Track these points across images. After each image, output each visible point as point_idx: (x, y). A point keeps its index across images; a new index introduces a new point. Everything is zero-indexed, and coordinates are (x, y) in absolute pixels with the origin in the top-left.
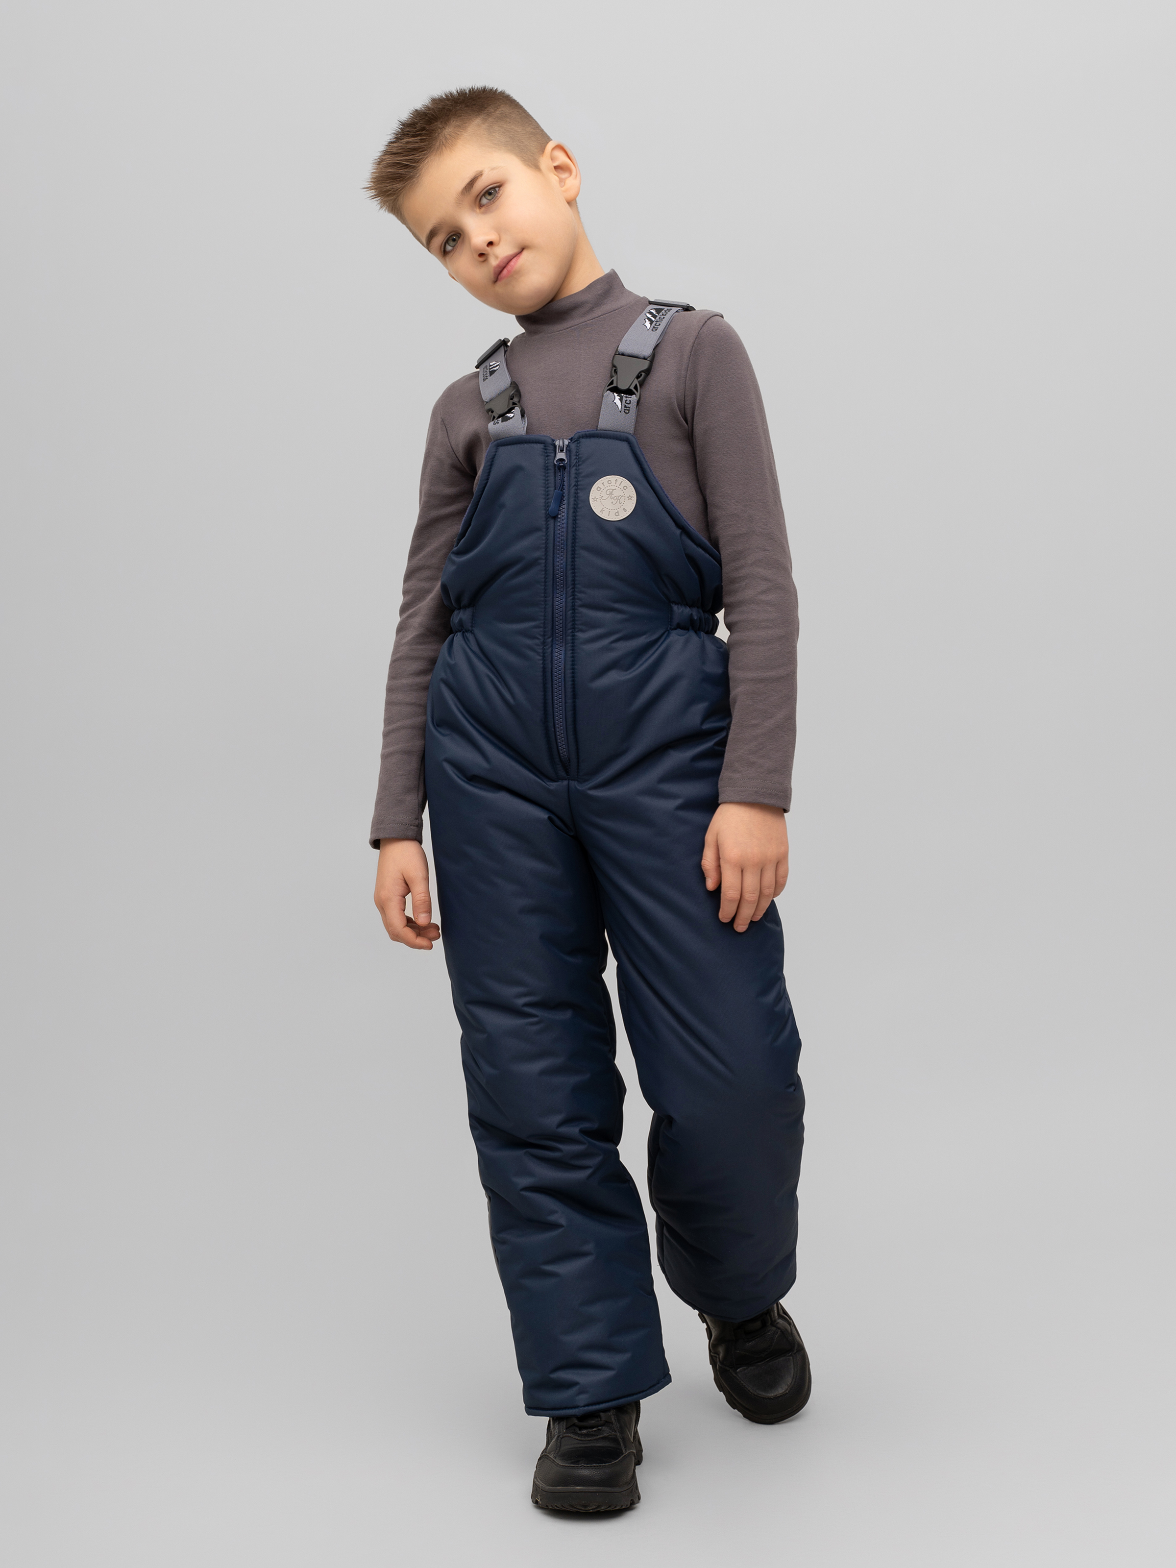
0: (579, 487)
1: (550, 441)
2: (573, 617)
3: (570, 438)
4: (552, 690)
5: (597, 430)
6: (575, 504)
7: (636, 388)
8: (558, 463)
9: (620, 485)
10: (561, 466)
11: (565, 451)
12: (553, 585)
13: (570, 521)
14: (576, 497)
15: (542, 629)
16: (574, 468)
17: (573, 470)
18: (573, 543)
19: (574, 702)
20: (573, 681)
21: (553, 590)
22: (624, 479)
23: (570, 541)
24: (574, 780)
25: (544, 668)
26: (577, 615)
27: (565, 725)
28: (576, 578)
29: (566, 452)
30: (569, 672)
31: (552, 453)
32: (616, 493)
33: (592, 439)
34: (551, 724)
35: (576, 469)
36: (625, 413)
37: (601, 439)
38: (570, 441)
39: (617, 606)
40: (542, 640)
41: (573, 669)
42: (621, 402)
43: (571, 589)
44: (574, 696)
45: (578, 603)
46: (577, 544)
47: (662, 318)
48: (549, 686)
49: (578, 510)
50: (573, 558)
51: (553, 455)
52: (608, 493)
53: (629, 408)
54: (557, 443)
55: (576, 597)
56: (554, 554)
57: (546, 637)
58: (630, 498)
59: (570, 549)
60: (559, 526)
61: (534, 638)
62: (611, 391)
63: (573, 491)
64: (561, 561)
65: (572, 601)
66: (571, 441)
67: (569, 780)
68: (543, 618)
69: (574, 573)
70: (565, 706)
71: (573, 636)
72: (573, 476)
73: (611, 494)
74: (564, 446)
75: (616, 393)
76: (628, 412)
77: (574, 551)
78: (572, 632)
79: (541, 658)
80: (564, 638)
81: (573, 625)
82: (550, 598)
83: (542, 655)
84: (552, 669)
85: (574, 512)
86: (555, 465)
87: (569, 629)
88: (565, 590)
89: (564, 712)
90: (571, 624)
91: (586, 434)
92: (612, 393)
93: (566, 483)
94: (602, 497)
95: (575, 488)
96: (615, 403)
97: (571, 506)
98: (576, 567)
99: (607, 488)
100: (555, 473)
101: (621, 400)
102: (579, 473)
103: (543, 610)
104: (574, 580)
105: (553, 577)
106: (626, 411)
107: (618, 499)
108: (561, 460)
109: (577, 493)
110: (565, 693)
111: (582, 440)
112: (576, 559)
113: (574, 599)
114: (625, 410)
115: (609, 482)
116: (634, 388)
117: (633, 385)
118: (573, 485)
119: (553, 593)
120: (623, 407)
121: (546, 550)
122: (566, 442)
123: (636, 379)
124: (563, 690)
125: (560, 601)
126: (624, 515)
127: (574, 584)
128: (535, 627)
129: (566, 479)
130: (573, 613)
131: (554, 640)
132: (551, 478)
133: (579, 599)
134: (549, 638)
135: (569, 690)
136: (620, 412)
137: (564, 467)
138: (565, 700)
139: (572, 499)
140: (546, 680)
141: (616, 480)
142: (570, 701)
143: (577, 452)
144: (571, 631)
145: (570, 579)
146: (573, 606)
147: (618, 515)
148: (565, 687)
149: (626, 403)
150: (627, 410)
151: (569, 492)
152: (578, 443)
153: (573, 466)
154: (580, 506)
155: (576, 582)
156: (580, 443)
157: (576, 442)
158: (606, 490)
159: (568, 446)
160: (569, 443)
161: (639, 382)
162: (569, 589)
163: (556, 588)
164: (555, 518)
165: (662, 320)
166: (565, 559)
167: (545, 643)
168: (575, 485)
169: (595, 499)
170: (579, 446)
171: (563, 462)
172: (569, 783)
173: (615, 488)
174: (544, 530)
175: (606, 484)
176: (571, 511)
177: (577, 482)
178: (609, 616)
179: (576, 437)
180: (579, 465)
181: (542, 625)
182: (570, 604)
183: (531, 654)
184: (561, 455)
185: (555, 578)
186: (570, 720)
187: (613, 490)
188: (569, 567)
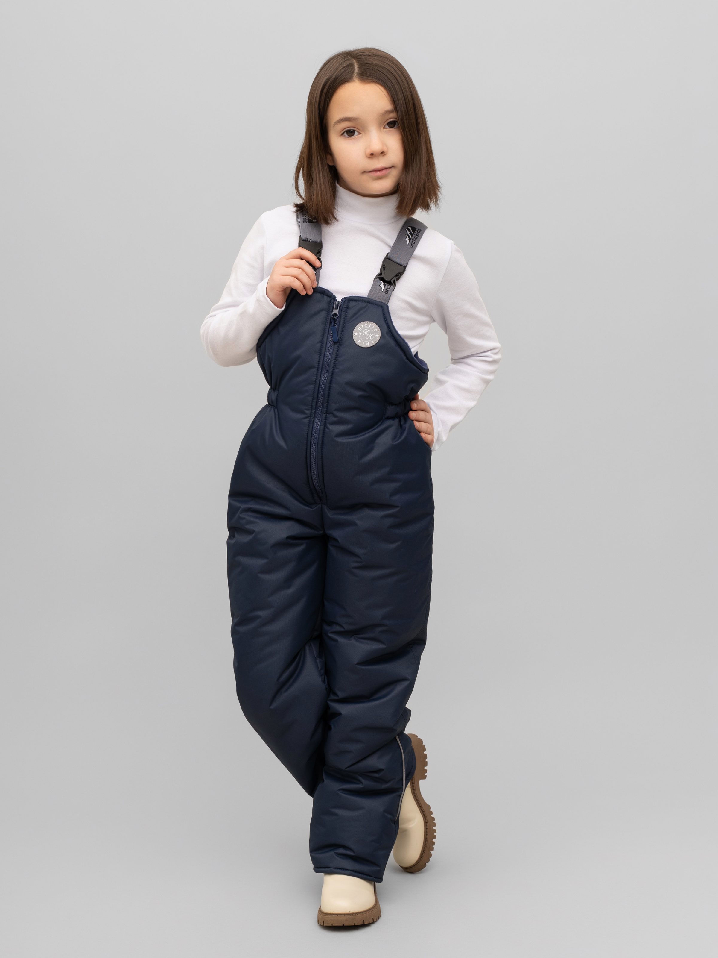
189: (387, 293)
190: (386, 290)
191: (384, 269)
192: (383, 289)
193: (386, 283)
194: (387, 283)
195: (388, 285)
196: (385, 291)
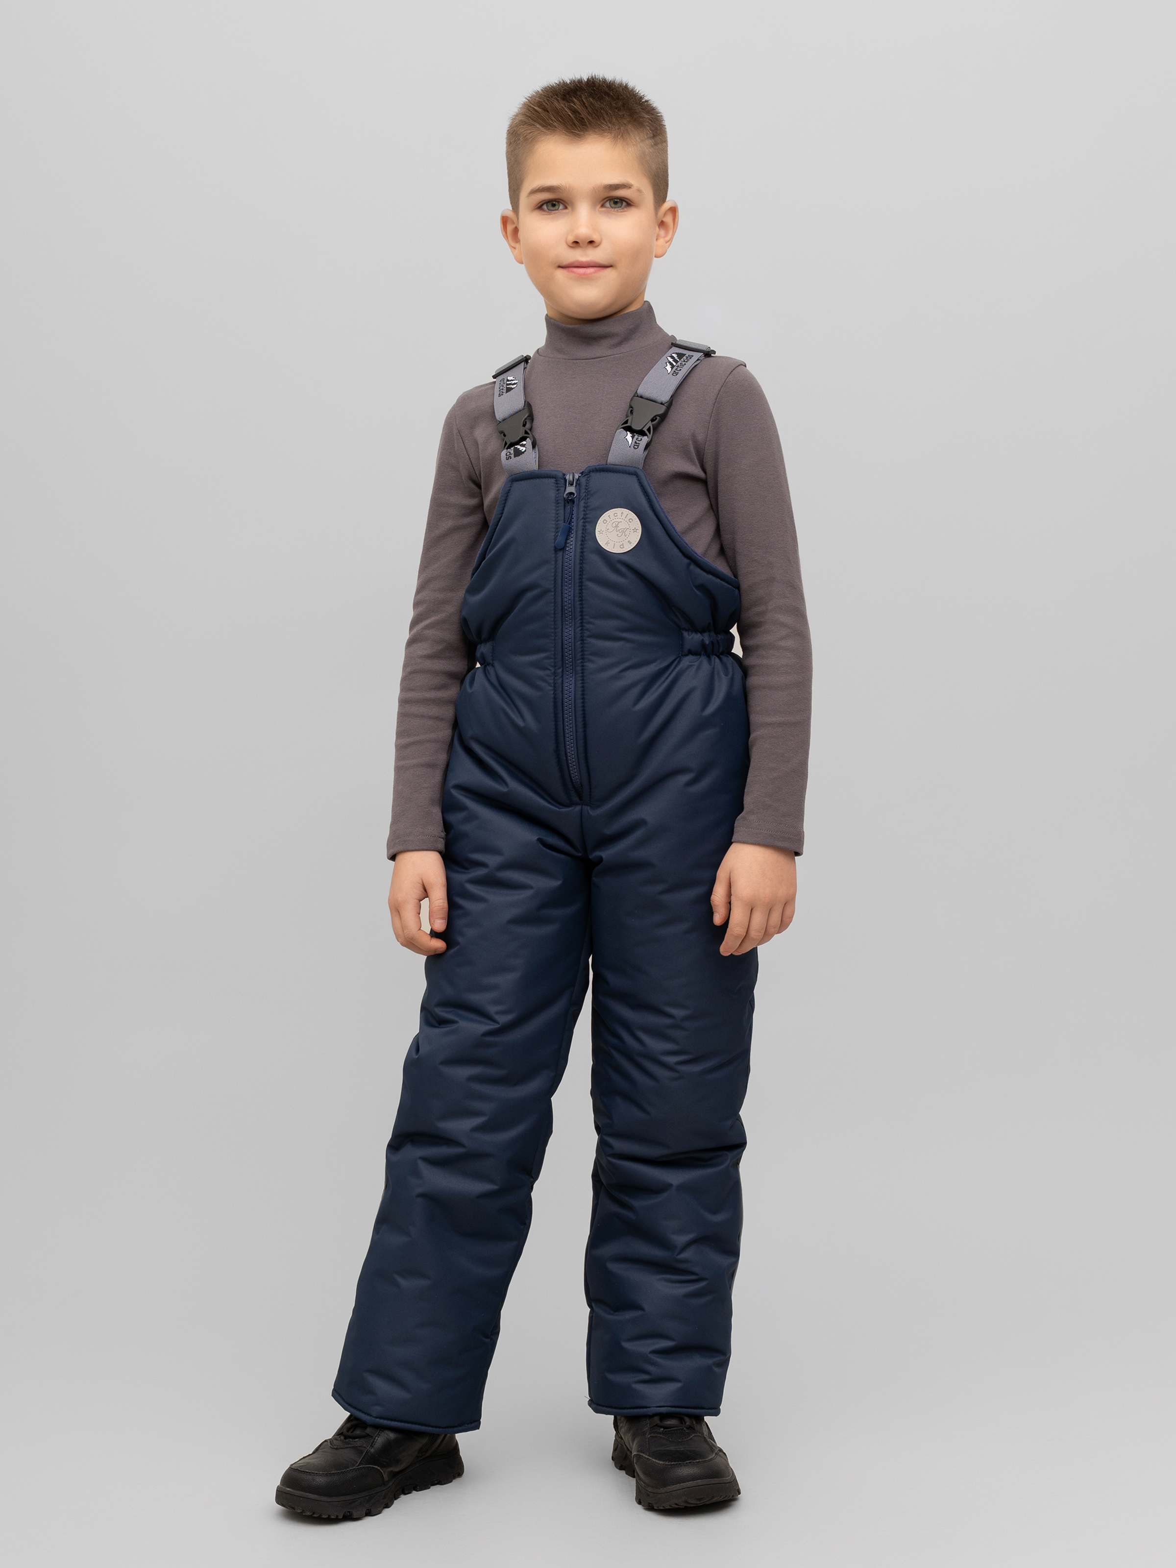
0: (587, 520)
1: (561, 475)
2: (582, 647)
3: (581, 472)
4: (563, 719)
5: (607, 464)
6: (582, 537)
7: (649, 430)
8: (567, 497)
9: (625, 518)
10: (570, 500)
11: (574, 485)
12: (562, 616)
13: (578, 554)
14: (584, 529)
15: (552, 660)
16: (583, 501)
17: (582, 504)
18: (580, 575)
19: (585, 731)
20: (584, 710)
21: (562, 622)
22: (630, 512)
23: (577, 574)
24: (588, 805)
25: (555, 698)
26: (586, 645)
27: (576, 753)
28: (584, 610)
29: (576, 486)
30: (579, 701)
31: (562, 487)
32: (621, 526)
33: (601, 473)
34: (563, 753)
35: (585, 503)
36: (634, 448)
37: (610, 473)
38: (580, 475)
39: (625, 635)
40: (553, 671)
41: (583, 699)
42: (633, 439)
43: (579, 620)
44: (585, 725)
45: (587, 633)
46: (584, 576)
47: (683, 364)
48: (560, 715)
49: (585, 542)
50: (581, 590)
51: (563, 489)
52: (614, 525)
53: (639, 444)
54: (567, 478)
55: (584, 628)
56: (562, 586)
57: (557, 668)
58: (635, 530)
59: (577, 581)
60: (567, 558)
61: (545, 669)
62: (625, 430)
63: (581, 523)
64: (570, 593)
65: (580, 632)
66: (582, 475)
67: (582, 805)
68: (553, 649)
69: (581, 604)
70: (576, 735)
71: (583, 666)
72: (582, 509)
73: (617, 526)
74: (573, 480)
75: (629, 432)
76: (637, 447)
77: (581, 582)
78: (582, 662)
79: (552, 688)
80: (574, 668)
81: (582, 655)
82: (559, 630)
83: (553, 685)
84: (562, 699)
85: (582, 545)
86: (564, 498)
87: (578, 660)
88: (573, 621)
89: (575, 742)
90: (580, 654)
91: (596, 469)
92: (625, 431)
93: (574, 516)
94: (608, 529)
95: (582, 521)
96: (626, 439)
97: (579, 538)
98: (584, 598)
99: (613, 521)
100: (565, 506)
101: (633, 437)
102: (587, 507)
103: (553, 642)
104: (582, 612)
105: (562, 609)
106: (635, 447)
107: (623, 531)
108: (571, 494)
109: (584, 526)
110: (576, 722)
111: (592, 474)
112: (583, 591)
113: (582, 630)
114: (635, 445)
115: (616, 515)
116: (647, 430)
117: (647, 427)
118: (581, 518)
119: (562, 625)
120: (633, 443)
121: (555, 582)
122: (577, 476)
123: (650, 422)
124: (574, 720)
125: (569, 632)
126: (628, 547)
127: (582, 615)
128: (547, 658)
129: (575, 512)
130: (581, 644)
131: (565, 670)
132: (561, 512)
133: (587, 630)
134: (559, 668)
135: (580, 720)
136: (630, 447)
137: (573, 501)
138: (576, 730)
139: (580, 532)
140: (557, 710)
141: (622, 513)
142: (580, 730)
143: (587, 486)
144: (580, 661)
145: (578, 610)
146: (581, 636)
147: (623, 547)
148: (575, 716)
149: (637, 440)
150: (637, 446)
151: (577, 526)
152: (588, 477)
153: (582, 500)
154: (586, 538)
155: (584, 614)
156: (590, 476)
157: (587, 476)
158: (611, 522)
159: (578, 480)
160: (579, 477)
161: (653, 425)
162: (578, 619)
163: (565, 620)
164: (563, 549)
165: (683, 366)
166: (572, 591)
167: (555, 674)
168: (583, 518)
169: (601, 532)
170: (590, 479)
171: (572, 496)
172: (582, 808)
173: (620, 520)
174: (553, 563)
175: (612, 517)
176: (579, 543)
177: (585, 515)
178: (616, 645)
179: (586, 471)
180: (587, 499)
181: (552, 656)
182: (579, 635)
183: (543, 684)
184: (571, 489)
185: (563, 610)
186: (581, 749)
187: (619, 522)
188: (577, 599)
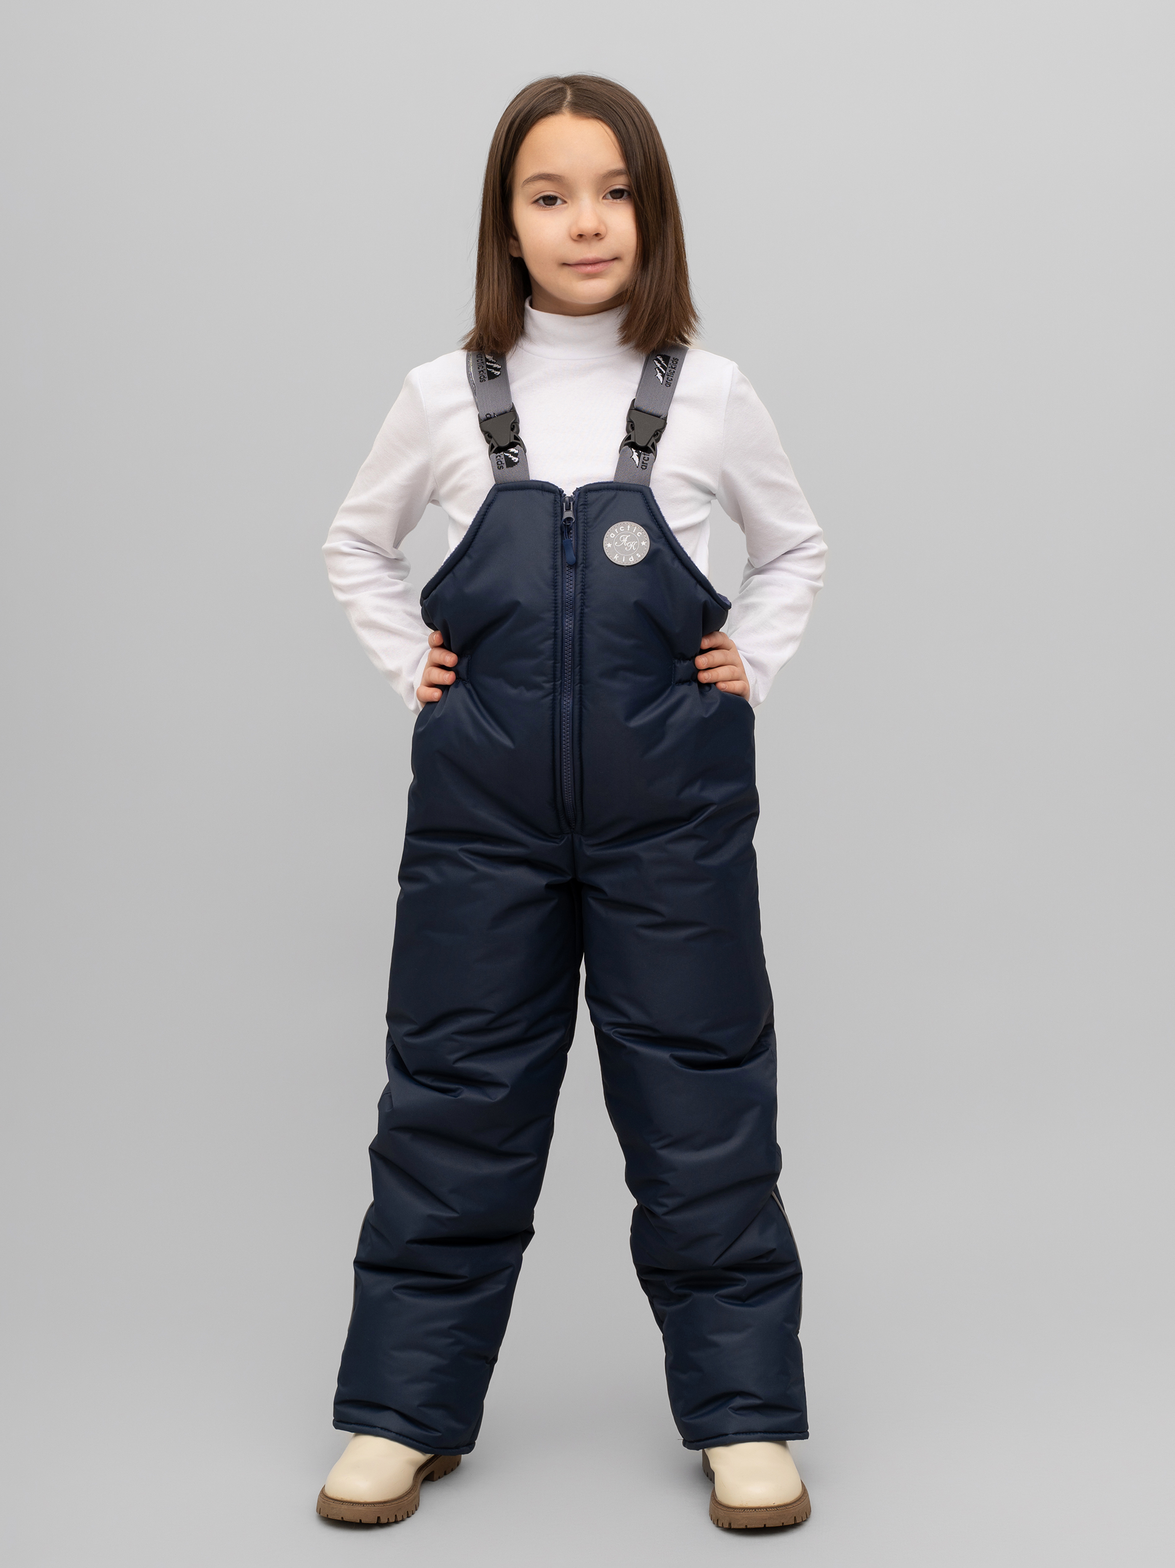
189: (646, 468)
190: (643, 463)
191: (633, 428)
192: (637, 463)
193: (640, 452)
194: (642, 451)
195: (645, 455)
196: (642, 465)
